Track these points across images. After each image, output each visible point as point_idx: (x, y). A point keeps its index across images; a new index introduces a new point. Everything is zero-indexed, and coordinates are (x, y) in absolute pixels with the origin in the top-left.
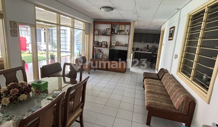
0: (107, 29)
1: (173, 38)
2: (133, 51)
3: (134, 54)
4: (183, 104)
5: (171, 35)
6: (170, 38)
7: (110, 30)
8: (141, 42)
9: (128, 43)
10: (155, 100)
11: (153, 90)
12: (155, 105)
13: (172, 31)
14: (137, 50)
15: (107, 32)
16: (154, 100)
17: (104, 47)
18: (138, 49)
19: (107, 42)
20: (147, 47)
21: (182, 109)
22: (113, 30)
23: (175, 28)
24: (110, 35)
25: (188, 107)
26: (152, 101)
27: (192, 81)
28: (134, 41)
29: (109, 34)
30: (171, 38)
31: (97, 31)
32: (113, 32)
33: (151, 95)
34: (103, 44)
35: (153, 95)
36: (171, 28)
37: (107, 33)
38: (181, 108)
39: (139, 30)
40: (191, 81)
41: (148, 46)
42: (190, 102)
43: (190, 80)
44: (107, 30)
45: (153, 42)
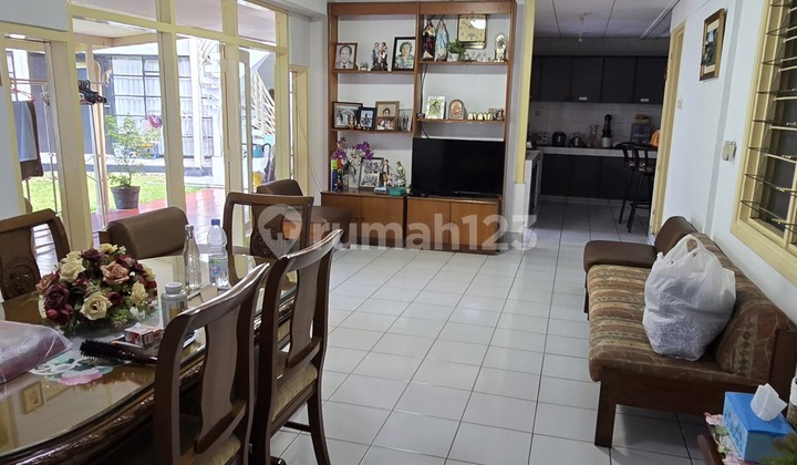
0: (396, 39)
1: (718, 68)
2: (534, 148)
3: (540, 163)
4: (749, 341)
5: (711, 54)
6: (708, 69)
7: (413, 42)
8: (571, 98)
9: (504, 107)
10: (631, 339)
11: (626, 306)
12: (628, 356)
13: (715, 31)
14: (555, 144)
15: (398, 53)
16: (626, 339)
17: (386, 131)
18: (559, 139)
19: (397, 103)
20: (602, 122)
21: (744, 361)
22: (426, 43)
23: (725, 16)
24: (412, 70)
25: (768, 353)
26: (617, 343)
27: (791, 246)
28: (537, 95)
29: (410, 64)
30: (711, 69)
31: (346, 50)
32: (427, 55)
33: (614, 323)
34: (379, 114)
35: (625, 324)
36: (709, 21)
37: (398, 61)
38: (741, 358)
39: (562, 37)
40: (787, 249)
41: (609, 118)
42: (778, 331)
43: (783, 241)
44: (400, 42)
45: (634, 100)
